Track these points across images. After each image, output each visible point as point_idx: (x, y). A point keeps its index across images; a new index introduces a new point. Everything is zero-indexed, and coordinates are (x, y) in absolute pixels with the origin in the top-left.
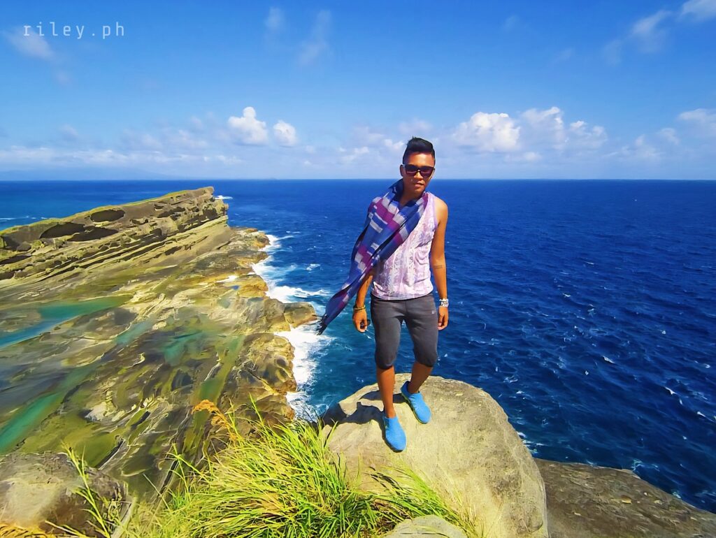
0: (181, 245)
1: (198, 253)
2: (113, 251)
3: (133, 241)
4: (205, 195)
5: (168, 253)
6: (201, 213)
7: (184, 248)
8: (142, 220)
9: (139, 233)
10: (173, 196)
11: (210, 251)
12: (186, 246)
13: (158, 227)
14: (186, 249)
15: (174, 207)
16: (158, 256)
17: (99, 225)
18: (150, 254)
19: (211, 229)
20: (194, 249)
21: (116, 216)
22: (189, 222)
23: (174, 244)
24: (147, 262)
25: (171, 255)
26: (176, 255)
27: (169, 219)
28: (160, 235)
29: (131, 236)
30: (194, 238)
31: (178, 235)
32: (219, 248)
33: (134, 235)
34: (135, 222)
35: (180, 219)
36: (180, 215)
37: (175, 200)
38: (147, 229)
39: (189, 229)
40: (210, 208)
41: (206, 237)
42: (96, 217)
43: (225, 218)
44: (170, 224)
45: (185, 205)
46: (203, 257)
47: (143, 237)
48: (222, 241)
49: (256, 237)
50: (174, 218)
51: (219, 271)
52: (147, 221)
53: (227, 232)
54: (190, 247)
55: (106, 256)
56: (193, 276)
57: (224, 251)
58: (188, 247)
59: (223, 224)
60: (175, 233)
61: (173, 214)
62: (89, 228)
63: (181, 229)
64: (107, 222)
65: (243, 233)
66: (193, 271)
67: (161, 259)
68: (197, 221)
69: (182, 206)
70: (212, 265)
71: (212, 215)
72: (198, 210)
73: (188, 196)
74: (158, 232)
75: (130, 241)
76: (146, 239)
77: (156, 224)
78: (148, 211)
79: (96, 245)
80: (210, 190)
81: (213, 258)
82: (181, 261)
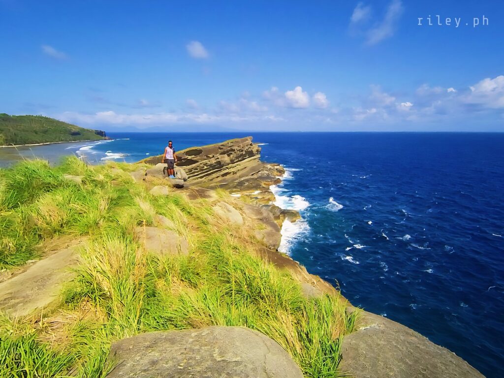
0: (230, 171)
1: (240, 177)
2: (194, 172)
3: (205, 167)
4: (247, 142)
5: (223, 175)
6: (244, 153)
7: (232, 173)
8: (211, 156)
9: (209, 163)
10: (228, 142)
11: (247, 176)
12: (233, 172)
13: (219, 160)
14: (234, 174)
15: (229, 148)
16: (217, 177)
17: (189, 157)
18: (214, 175)
19: (249, 163)
20: (238, 174)
21: (197, 153)
22: (237, 158)
23: (227, 171)
24: (212, 180)
25: (225, 177)
26: (228, 177)
27: (226, 155)
28: (219, 165)
29: (204, 165)
30: (239, 167)
31: (230, 165)
32: (252, 175)
33: (205, 164)
34: (207, 157)
35: (232, 156)
36: (232, 154)
37: (230, 144)
38: (213, 161)
39: (237, 162)
40: (250, 150)
41: (245, 168)
42: (188, 153)
43: (259, 156)
44: (226, 159)
45: (235, 148)
46: (242, 179)
47: (211, 165)
48: (255, 170)
49: (277, 169)
50: (229, 155)
51: (249, 188)
52: (213, 157)
53: (259, 165)
54: (236, 173)
55: (191, 175)
56: (234, 190)
57: (255, 176)
58: (234, 173)
59: (257, 160)
60: (228, 164)
61: (228, 153)
62: (184, 159)
63: (232, 162)
64: (193, 156)
65: (269, 166)
66: (235, 187)
67: (220, 179)
68: (241, 157)
69: (233, 148)
70: (247, 184)
71: (251, 154)
72: (242, 151)
73: (237, 142)
74: (219, 163)
75: (203, 167)
76: (212, 167)
77: (218, 158)
78: (214, 151)
79: (187, 169)
80: (251, 138)
81: (247, 180)
82: (230, 181)
